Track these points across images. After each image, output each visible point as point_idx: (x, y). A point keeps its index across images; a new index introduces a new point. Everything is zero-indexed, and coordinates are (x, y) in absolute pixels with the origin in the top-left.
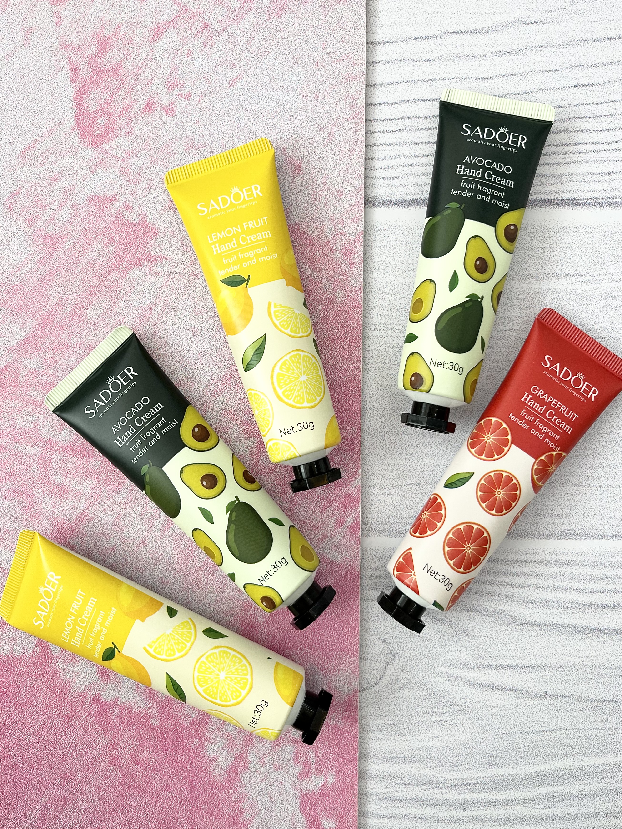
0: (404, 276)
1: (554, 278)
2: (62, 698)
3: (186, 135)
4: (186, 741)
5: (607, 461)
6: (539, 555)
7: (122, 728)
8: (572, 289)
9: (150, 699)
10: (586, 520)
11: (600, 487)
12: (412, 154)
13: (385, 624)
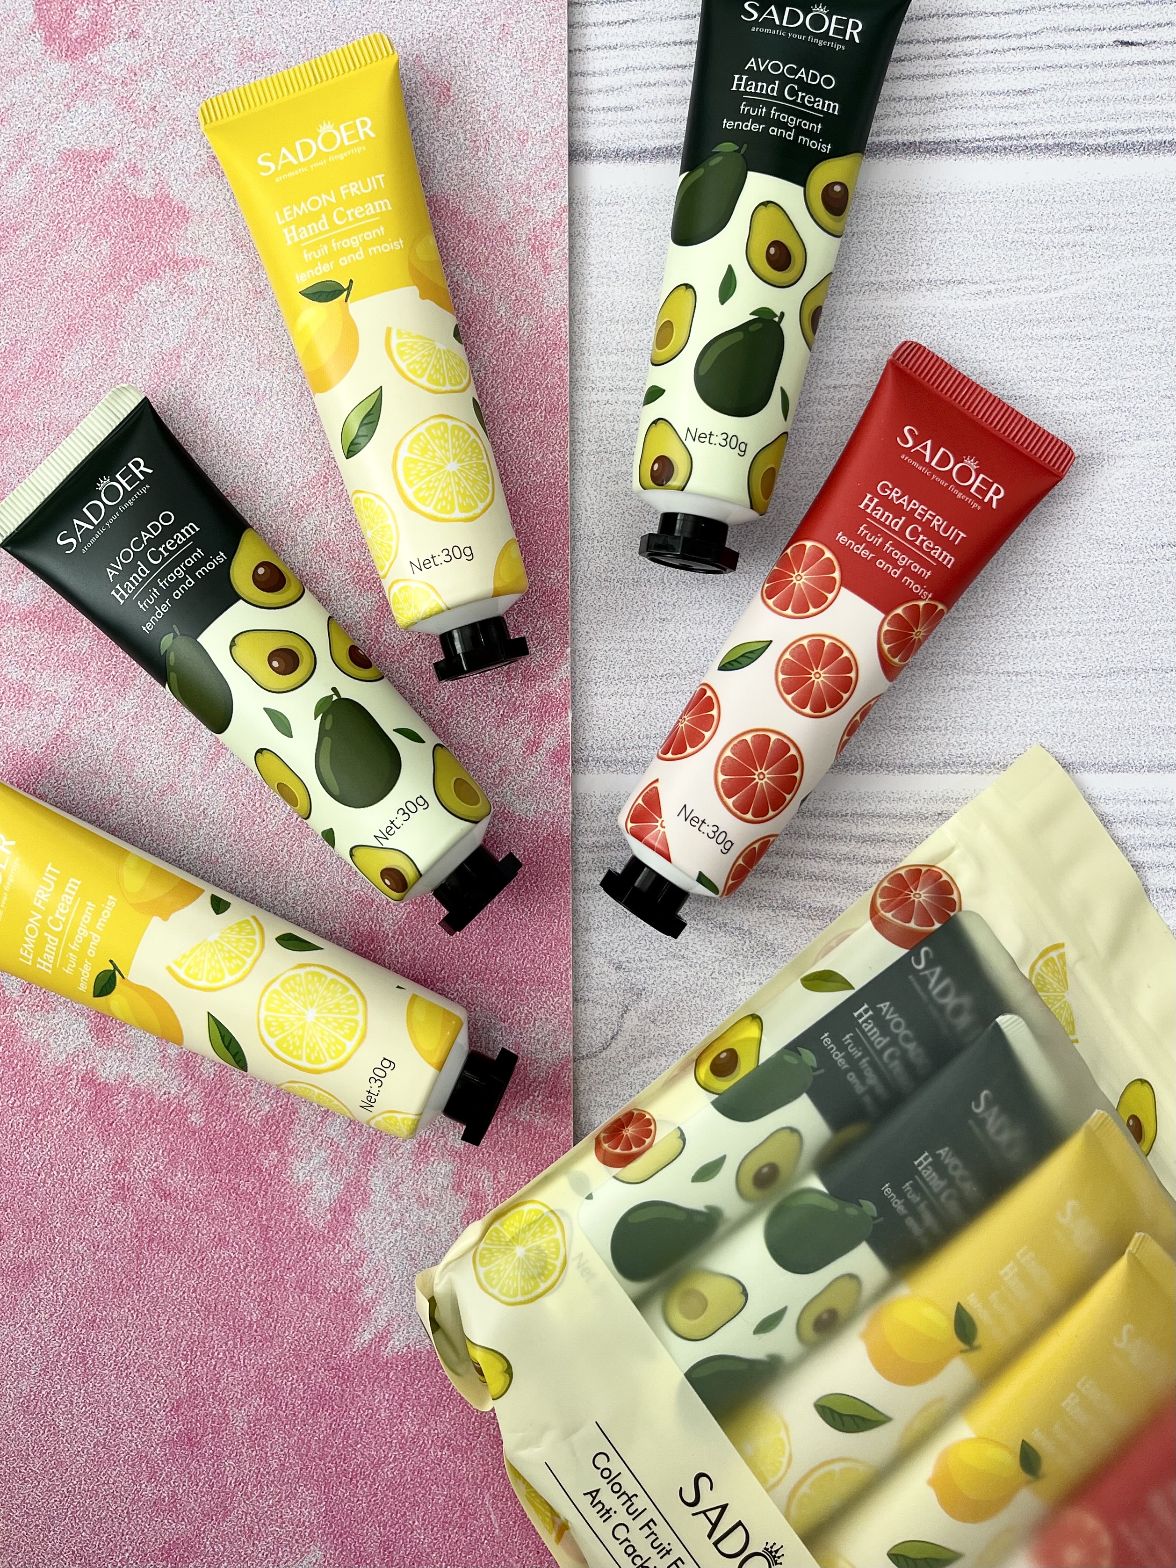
0: (645, 289)
1: (923, 289)
2: (26, 1076)
3: (238, 36)
4: (254, 1154)
5: (1029, 626)
6: (903, 804)
7: (136, 1131)
8: (957, 308)
9: (187, 1077)
10: (990, 737)
11: (1016, 675)
12: (655, 63)
13: (621, 935)
